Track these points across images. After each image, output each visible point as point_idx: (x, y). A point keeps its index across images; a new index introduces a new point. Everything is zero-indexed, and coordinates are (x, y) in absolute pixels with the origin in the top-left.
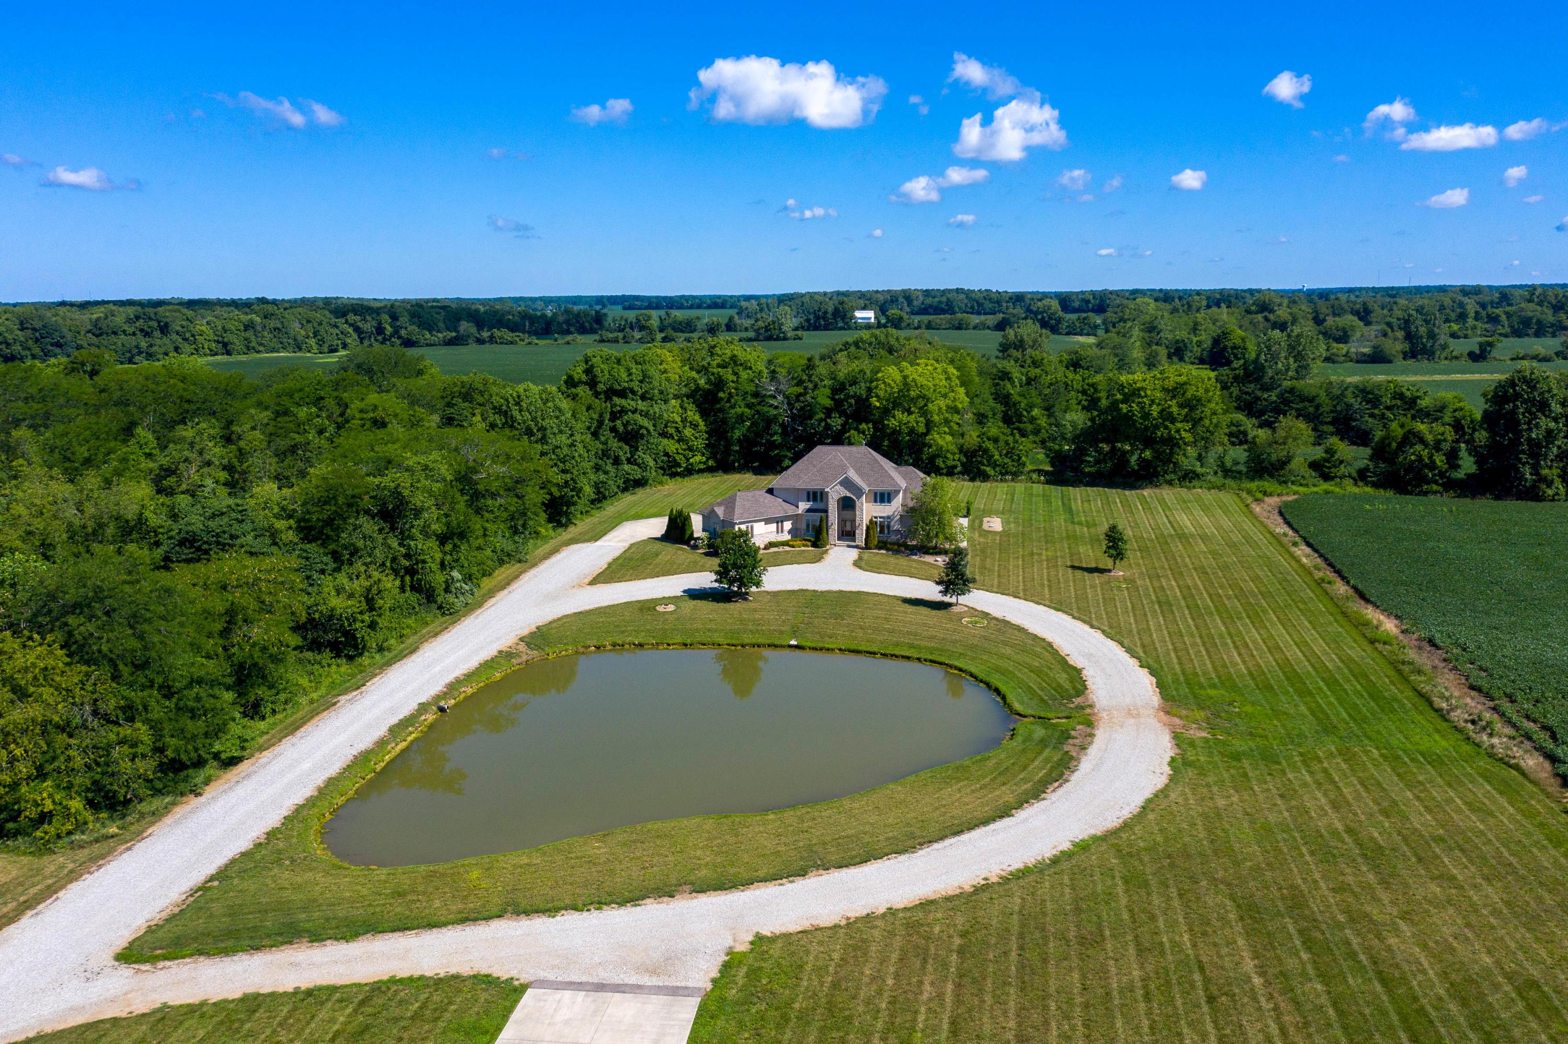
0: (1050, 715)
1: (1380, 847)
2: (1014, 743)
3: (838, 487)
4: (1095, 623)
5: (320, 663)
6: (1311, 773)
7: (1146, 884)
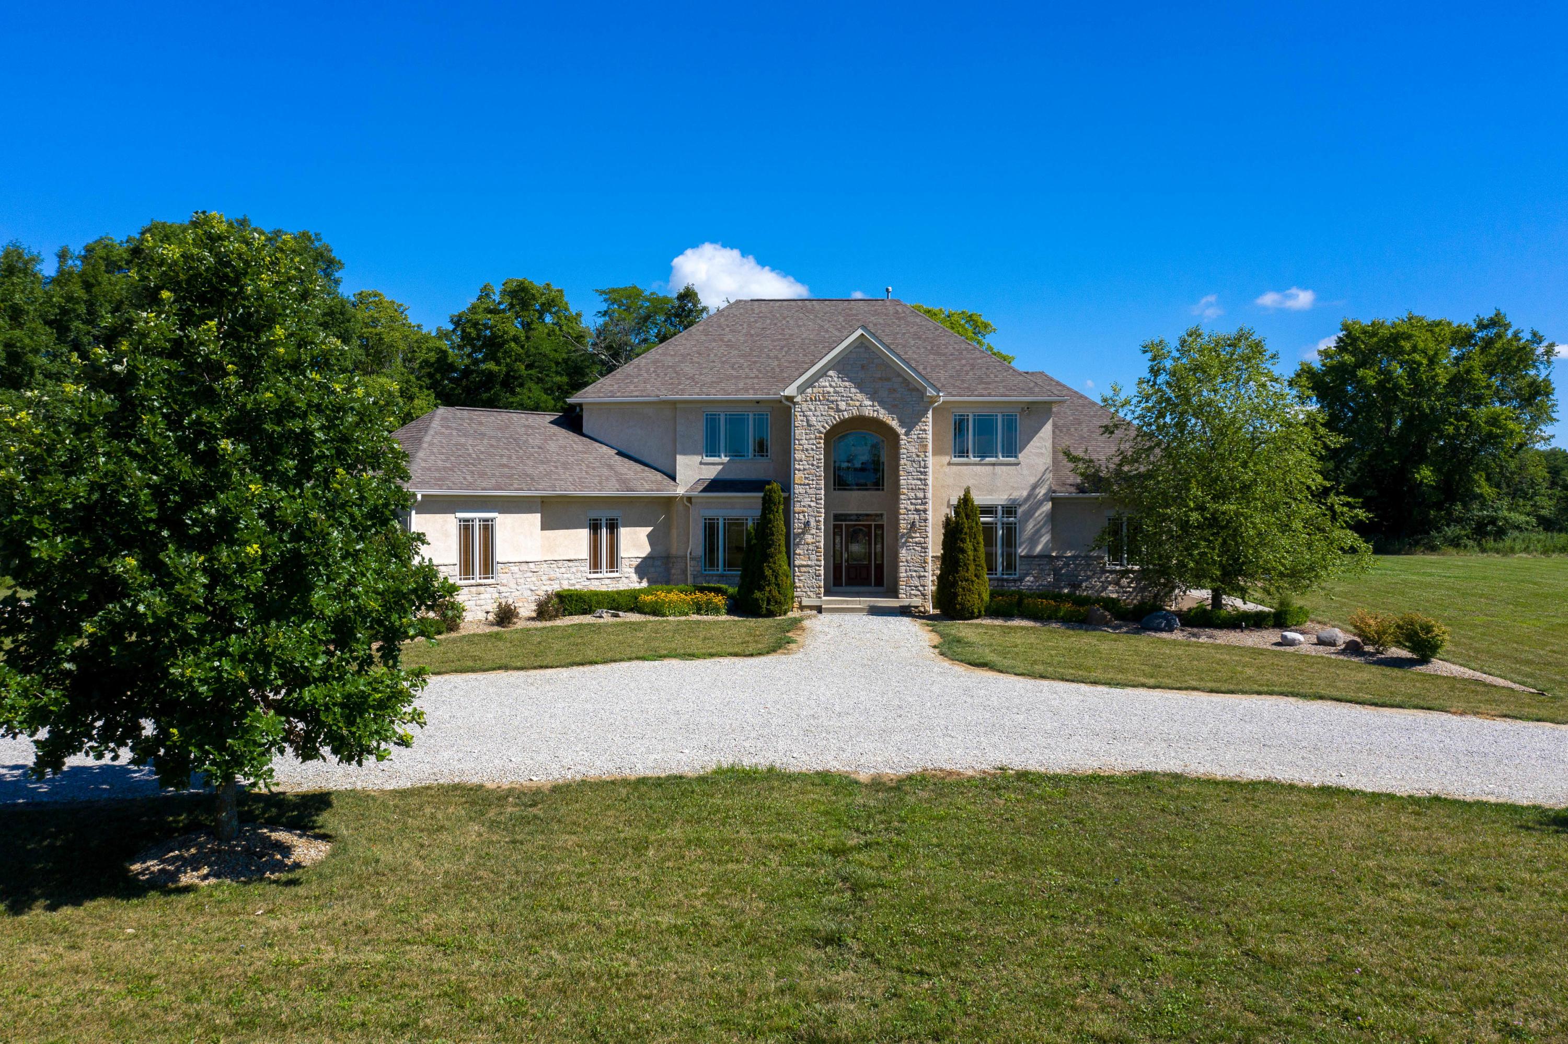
3: (832, 383)
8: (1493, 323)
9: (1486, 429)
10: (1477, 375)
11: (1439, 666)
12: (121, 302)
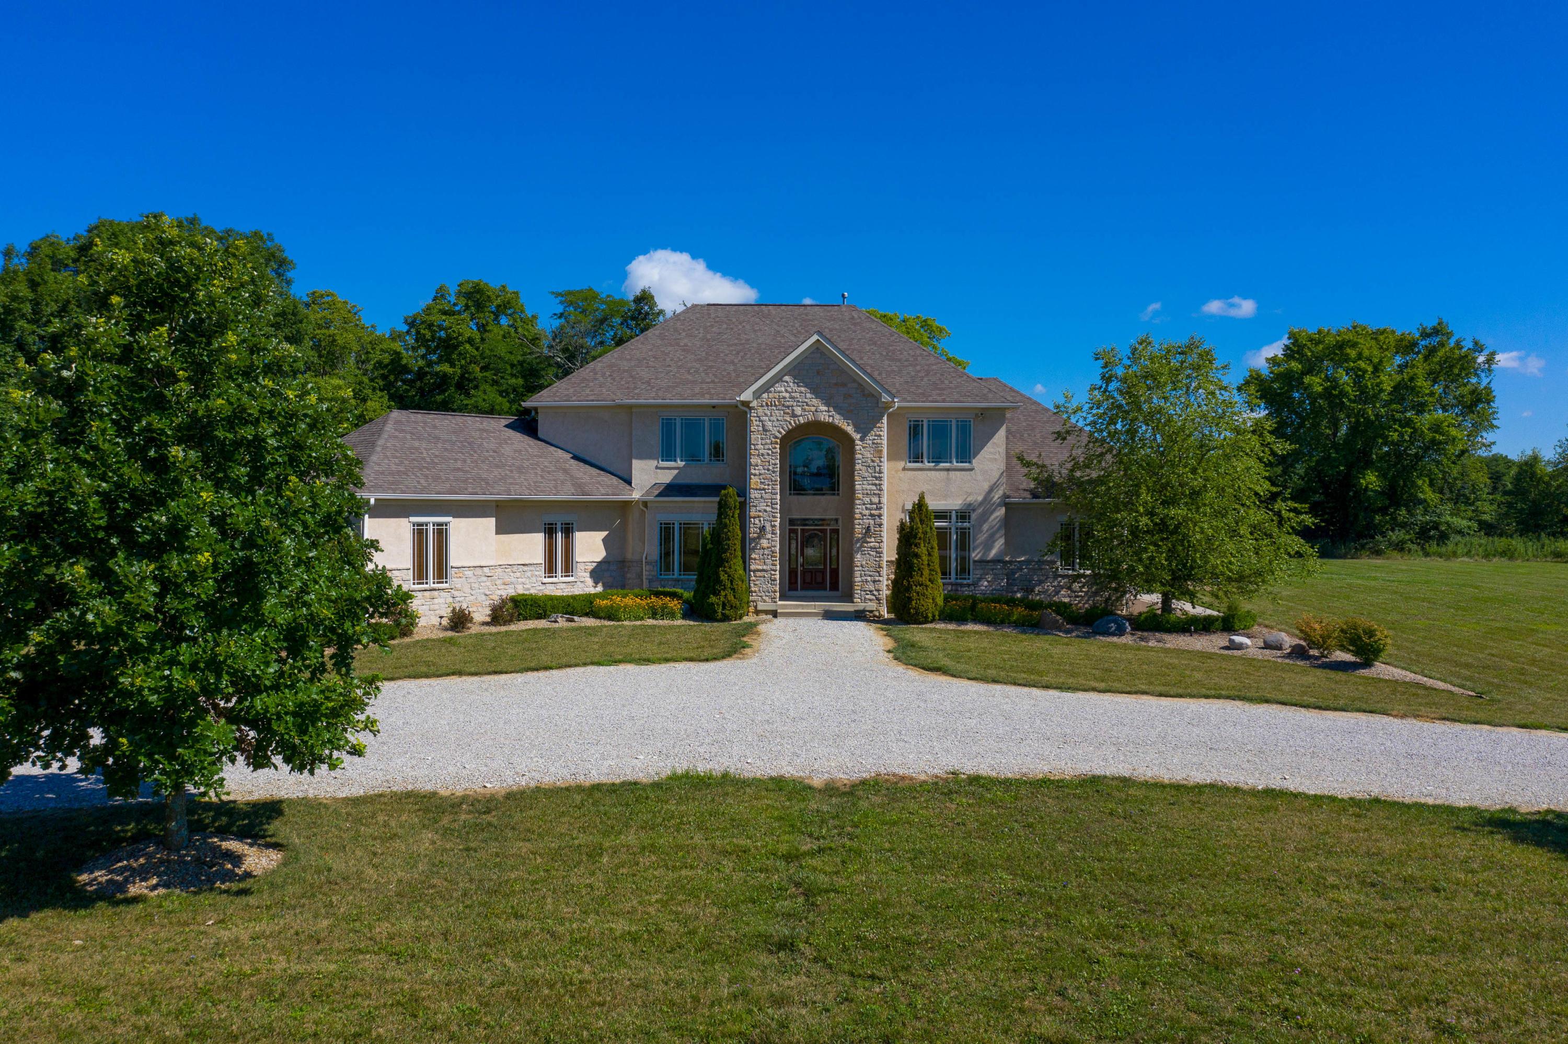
3: (787, 389)
8: (1436, 331)
9: (1429, 435)
10: (1420, 382)
11: (1381, 670)
12: (68, 302)
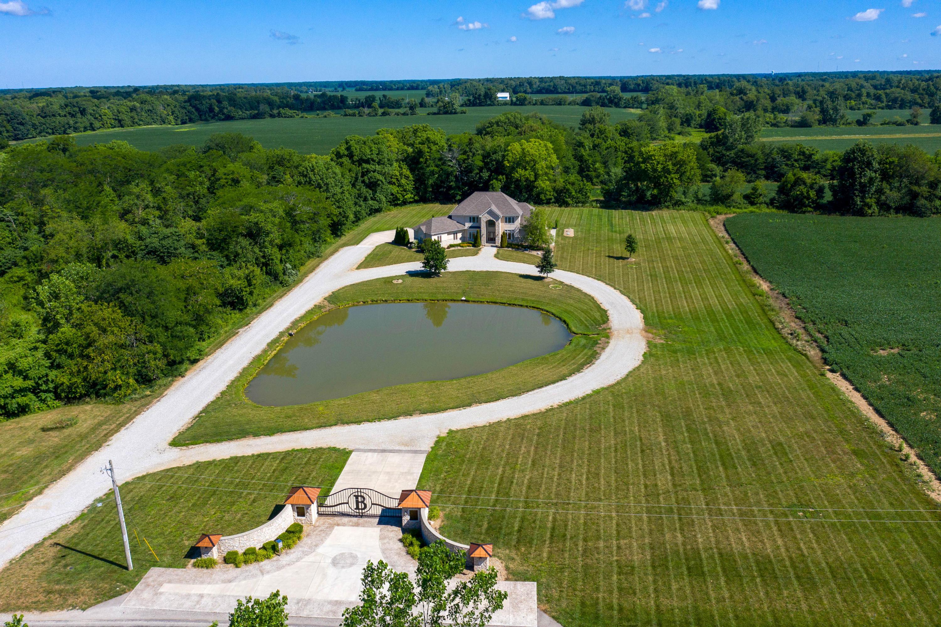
0: (589, 333)
1: (731, 391)
2: (570, 347)
3: (486, 215)
4: (617, 287)
5: (226, 313)
6: (708, 359)
7: (623, 407)
